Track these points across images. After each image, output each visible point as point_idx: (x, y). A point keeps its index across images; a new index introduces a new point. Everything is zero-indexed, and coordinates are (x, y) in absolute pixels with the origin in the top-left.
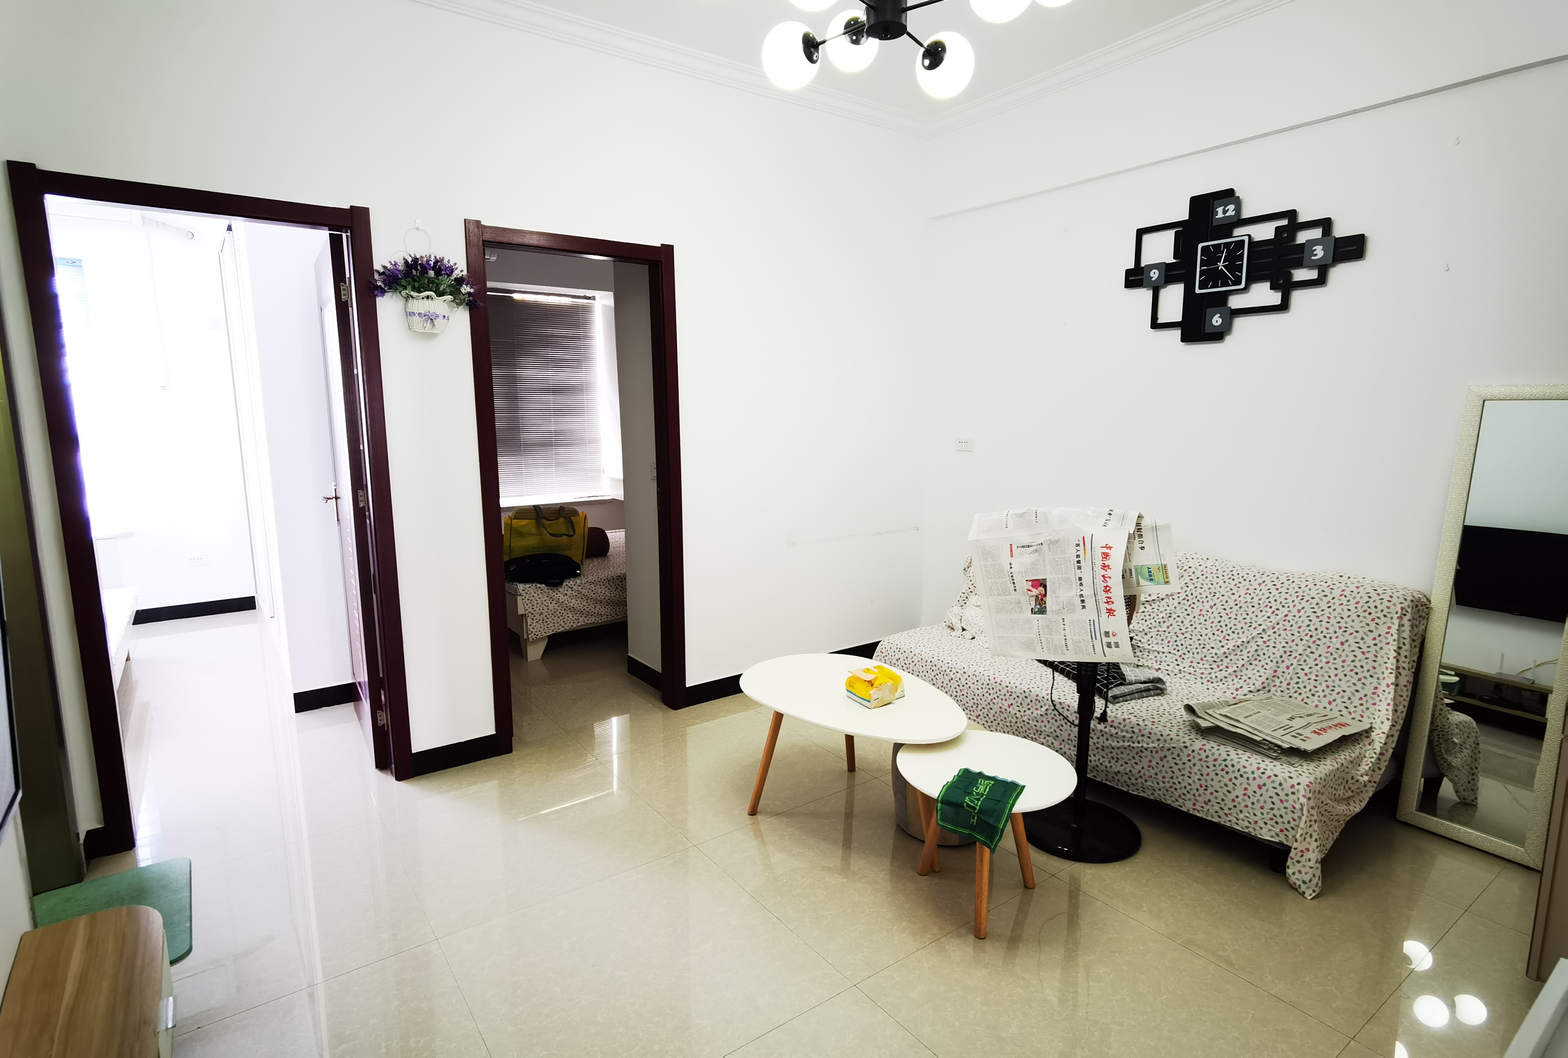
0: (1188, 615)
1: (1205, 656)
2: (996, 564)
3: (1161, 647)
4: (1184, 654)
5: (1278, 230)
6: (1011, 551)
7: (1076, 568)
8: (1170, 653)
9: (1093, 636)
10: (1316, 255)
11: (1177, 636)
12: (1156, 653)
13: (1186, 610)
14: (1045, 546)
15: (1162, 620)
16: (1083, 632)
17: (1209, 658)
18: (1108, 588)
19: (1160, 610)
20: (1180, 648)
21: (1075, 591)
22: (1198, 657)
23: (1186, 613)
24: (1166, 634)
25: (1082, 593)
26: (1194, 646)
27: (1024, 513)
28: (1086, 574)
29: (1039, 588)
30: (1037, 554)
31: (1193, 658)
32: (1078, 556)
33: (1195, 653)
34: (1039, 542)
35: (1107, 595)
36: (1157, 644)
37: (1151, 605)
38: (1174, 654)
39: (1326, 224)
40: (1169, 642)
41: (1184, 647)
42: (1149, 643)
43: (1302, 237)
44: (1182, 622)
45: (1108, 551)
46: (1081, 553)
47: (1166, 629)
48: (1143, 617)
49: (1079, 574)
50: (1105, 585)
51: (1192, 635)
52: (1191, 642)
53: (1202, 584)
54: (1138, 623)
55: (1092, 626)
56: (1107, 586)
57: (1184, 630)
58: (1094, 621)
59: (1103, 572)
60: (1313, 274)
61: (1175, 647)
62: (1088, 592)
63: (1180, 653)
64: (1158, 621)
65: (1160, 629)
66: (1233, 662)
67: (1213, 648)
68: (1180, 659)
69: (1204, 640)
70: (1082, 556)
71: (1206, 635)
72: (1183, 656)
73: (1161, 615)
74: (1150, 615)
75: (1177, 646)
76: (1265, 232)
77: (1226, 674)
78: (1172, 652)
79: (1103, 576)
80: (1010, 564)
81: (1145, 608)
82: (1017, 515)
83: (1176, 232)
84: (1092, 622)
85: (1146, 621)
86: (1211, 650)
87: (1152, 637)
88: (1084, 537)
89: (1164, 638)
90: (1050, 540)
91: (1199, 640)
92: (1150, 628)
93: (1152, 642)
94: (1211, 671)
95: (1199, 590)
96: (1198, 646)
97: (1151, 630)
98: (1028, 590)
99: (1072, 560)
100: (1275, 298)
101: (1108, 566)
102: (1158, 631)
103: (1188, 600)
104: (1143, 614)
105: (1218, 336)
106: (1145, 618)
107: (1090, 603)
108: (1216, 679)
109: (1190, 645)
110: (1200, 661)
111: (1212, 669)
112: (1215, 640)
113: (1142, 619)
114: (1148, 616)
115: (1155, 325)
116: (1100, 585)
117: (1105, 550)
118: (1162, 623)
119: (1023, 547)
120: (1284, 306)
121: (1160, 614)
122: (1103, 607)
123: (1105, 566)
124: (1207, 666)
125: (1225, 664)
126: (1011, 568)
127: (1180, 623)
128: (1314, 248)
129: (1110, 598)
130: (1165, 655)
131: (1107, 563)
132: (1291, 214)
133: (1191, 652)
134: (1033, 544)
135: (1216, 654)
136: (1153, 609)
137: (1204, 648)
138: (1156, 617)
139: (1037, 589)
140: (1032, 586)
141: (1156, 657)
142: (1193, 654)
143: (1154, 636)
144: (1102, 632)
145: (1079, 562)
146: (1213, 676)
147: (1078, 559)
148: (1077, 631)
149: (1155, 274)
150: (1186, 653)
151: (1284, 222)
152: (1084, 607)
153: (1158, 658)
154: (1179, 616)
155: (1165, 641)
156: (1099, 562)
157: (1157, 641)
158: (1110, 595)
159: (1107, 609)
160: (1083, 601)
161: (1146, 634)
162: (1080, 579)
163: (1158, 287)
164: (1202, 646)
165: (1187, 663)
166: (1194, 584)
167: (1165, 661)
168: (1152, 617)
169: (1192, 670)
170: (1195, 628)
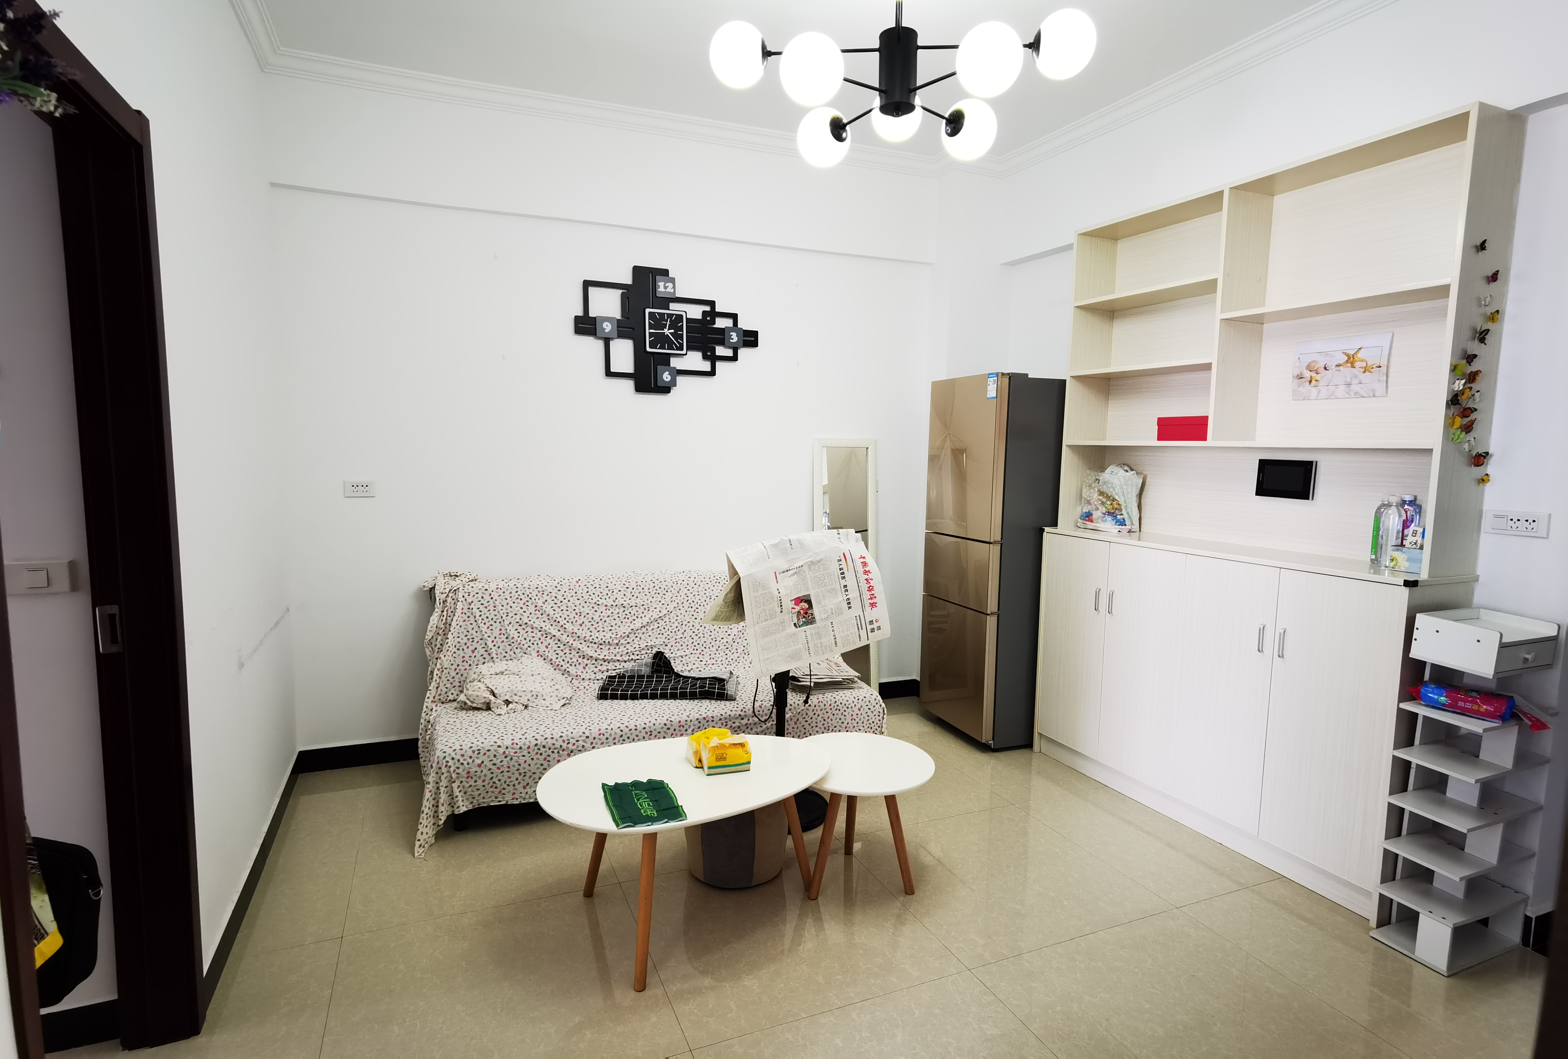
0: (696, 619)
1: (719, 647)
2: (766, 593)
3: (682, 651)
4: (702, 651)
5: (705, 313)
6: (776, 578)
7: (840, 578)
8: (692, 653)
9: (860, 628)
10: (733, 339)
11: (693, 639)
12: (680, 658)
13: (693, 615)
14: (806, 568)
15: (676, 630)
16: (851, 627)
17: (722, 647)
18: (871, 588)
19: (672, 622)
20: (698, 647)
21: (841, 598)
22: (714, 649)
23: (694, 617)
24: (683, 640)
25: (848, 597)
26: (708, 642)
27: (778, 543)
28: (851, 581)
29: (801, 604)
30: (796, 575)
31: (711, 651)
32: (841, 569)
33: (711, 647)
34: (798, 565)
35: (870, 593)
36: (678, 650)
37: (662, 619)
38: (695, 654)
39: (734, 317)
40: (687, 646)
41: (701, 645)
42: (671, 652)
43: (721, 323)
44: (693, 626)
45: (864, 560)
46: (844, 566)
47: (682, 636)
48: (659, 632)
49: (843, 582)
50: (869, 586)
51: (704, 634)
52: (705, 639)
53: (698, 592)
54: (657, 638)
55: (859, 621)
56: (870, 586)
57: (697, 632)
58: (859, 616)
59: (866, 577)
60: (729, 353)
61: (693, 647)
62: (853, 594)
63: (699, 651)
64: (673, 631)
65: (677, 637)
66: (740, 644)
67: (722, 638)
68: (701, 656)
69: (714, 635)
70: (845, 570)
71: (715, 630)
72: (702, 653)
73: (674, 626)
74: (664, 628)
75: (695, 646)
76: (695, 312)
77: (738, 655)
78: (693, 652)
79: (866, 580)
80: (778, 590)
81: (658, 623)
82: (772, 545)
83: (622, 293)
84: (858, 617)
85: (663, 634)
86: (722, 641)
87: (672, 646)
88: (844, 554)
89: (683, 643)
90: (811, 562)
91: (710, 636)
92: (669, 639)
93: (674, 650)
94: (726, 656)
95: (698, 597)
96: (711, 641)
97: (669, 641)
98: (793, 608)
99: (836, 573)
100: (706, 366)
101: (869, 571)
102: (676, 639)
103: (692, 607)
104: (658, 629)
105: (666, 389)
106: (661, 632)
107: (855, 604)
108: (733, 661)
109: (705, 642)
110: (716, 652)
111: (726, 654)
112: (723, 632)
113: (659, 634)
114: (663, 630)
115: (609, 373)
116: (864, 586)
117: (862, 560)
118: (677, 632)
119: (783, 572)
120: (712, 373)
121: (672, 625)
122: (867, 603)
123: (866, 572)
124: (722, 654)
125: (735, 648)
126: (779, 593)
127: (691, 628)
128: (731, 334)
129: (873, 594)
130: (688, 656)
131: (867, 569)
132: (712, 304)
133: (707, 648)
134: (791, 568)
135: (727, 642)
136: (665, 622)
137: (716, 641)
138: (670, 629)
139: (798, 605)
140: (795, 604)
141: (681, 661)
142: (709, 648)
143: (674, 644)
144: (867, 622)
145: (843, 573)
146: (729, 659)
147: (841, 571)
148: (845, 628)
149: (607, 327)
150: (704, 649)
151: (708, 308)
152: (850, 608)
153: (684, 661)
154: (689, 622)
155: (685, 646)
156: (860, 570)
157: (677, 648)
158: (873, 592)
159: (870, 604)
160: (849, 603)
161: (666, 645)
162: (845, 586)
163: (609, 338)
164: (714, 640)
165: (707, 657)
166: (692, 593)
167: (690, 662)
168: (666, 629)
169: (714, 661)
170: (705, 628)
